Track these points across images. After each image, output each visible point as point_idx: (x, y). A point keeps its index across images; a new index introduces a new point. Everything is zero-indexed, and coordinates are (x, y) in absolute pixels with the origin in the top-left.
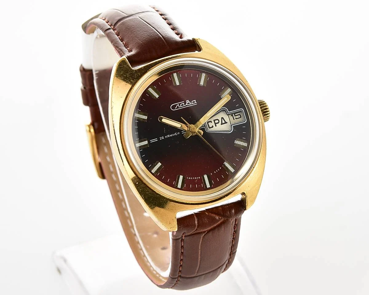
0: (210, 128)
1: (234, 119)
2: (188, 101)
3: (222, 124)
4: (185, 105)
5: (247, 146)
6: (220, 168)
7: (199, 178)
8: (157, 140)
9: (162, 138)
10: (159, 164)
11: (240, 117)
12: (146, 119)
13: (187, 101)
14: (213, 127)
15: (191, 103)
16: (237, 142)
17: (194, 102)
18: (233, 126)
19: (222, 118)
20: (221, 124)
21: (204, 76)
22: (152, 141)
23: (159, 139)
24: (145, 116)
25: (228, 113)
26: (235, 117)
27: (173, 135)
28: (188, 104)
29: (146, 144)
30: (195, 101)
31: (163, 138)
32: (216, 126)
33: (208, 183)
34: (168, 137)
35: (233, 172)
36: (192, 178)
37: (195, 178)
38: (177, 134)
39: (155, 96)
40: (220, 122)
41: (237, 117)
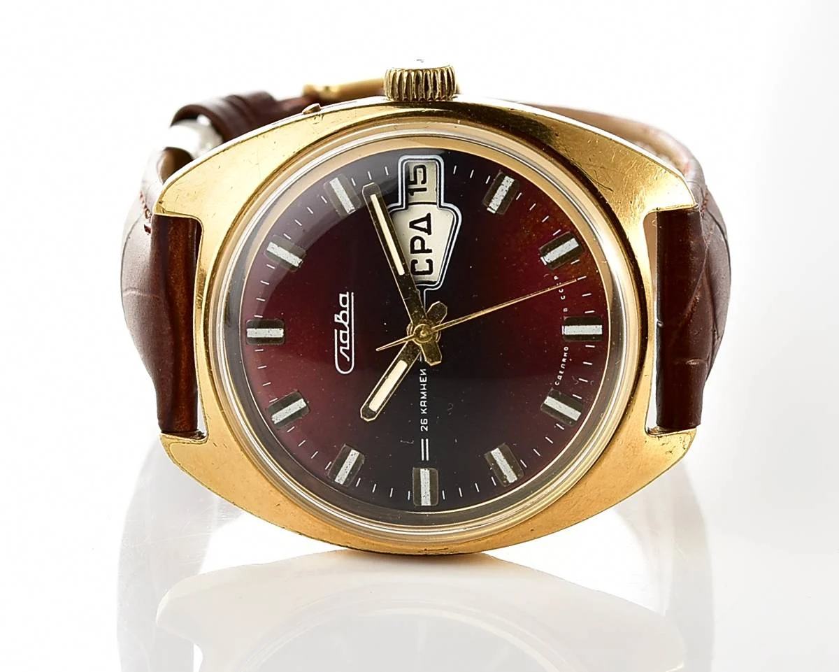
0: (430, 272)
1: (425, 190)
2: (336, 316)
3: (428, 231)
4: (346, 330)
5: (512, 180)
6: (556, 278)
7: (566, 349)
8: (427, 440)
9: (425, 426)
10: (497, 454)
11: (422, 170)
12: (358, 453)
13: (336, 320)
14: (430, 261)
15: (345, 309)
16: (494, 206)
17: (344, 299)
18: (445, 201)
19: (412, 225)
20: (430, 233)
21: (275, 246)
22: (425, 454)
23: (424, 435)
24: (350, 456)
25: (402, 206)
26: (419, 185)
27: (424, 389)
28: (345, 320)
29: (428, 476)
30: (341, 296)
31: (424, 422)
32: (429, 251)
33: (588, 326)
34: (424, 405)
35: (577, 245)
36: (562, 370)
37: (564, 360)
38: (423, 377)
39: (299, 411)
40: (423, 235)
41: (420, 178)
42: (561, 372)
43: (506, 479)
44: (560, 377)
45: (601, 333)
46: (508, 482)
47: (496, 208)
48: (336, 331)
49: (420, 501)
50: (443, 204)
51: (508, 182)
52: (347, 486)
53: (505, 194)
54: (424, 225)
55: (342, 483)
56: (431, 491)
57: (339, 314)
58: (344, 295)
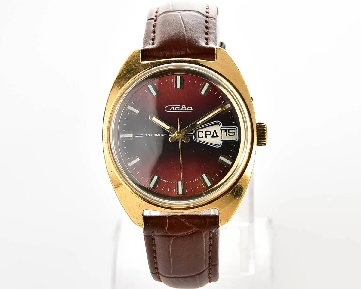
0: (199, 137)
1: (227, 135)
2: (184, 106)
3: (213, 137)
4: (180, 109)
6: (198, 179)
7: (174, 183)
8: (142, 136)
10: (138, 160)
11: (233, 134)
12: (138, 113)
13: (183, 106)
14: (203, 137)
15: (187, 109)
17: (190, 108)
18: (223, 142)
19: (215, 131)
20: (212, 137)
21: (208, 86)
23: (144, 135)
24: (137, 110)
27: (160, 135)
29: (130, 137)
30: (191, 108)
31: (149, 135)
32: (206, 137)
34: (154, 135)
35: (209, 186)
36: (167, 181)
37: (170, 182)
38: (164, 135)
39: (152, 93)
40: (212, 135)
41: (231, 134)
42: (166, 181)
43: (129, 163)
44: (164, 181)
45: (179, 194)
46: (128, 163)
47: (221, 159)
48: (179, 106)
49: (122, 134)
50: (222, 141)
51: (230, 163)
52: (127, 110)
53: (226, 162)
54: (215, 135)
55: (128, 108)
56: (125, 138)
57: (185, 107)
58: (191, 109)
